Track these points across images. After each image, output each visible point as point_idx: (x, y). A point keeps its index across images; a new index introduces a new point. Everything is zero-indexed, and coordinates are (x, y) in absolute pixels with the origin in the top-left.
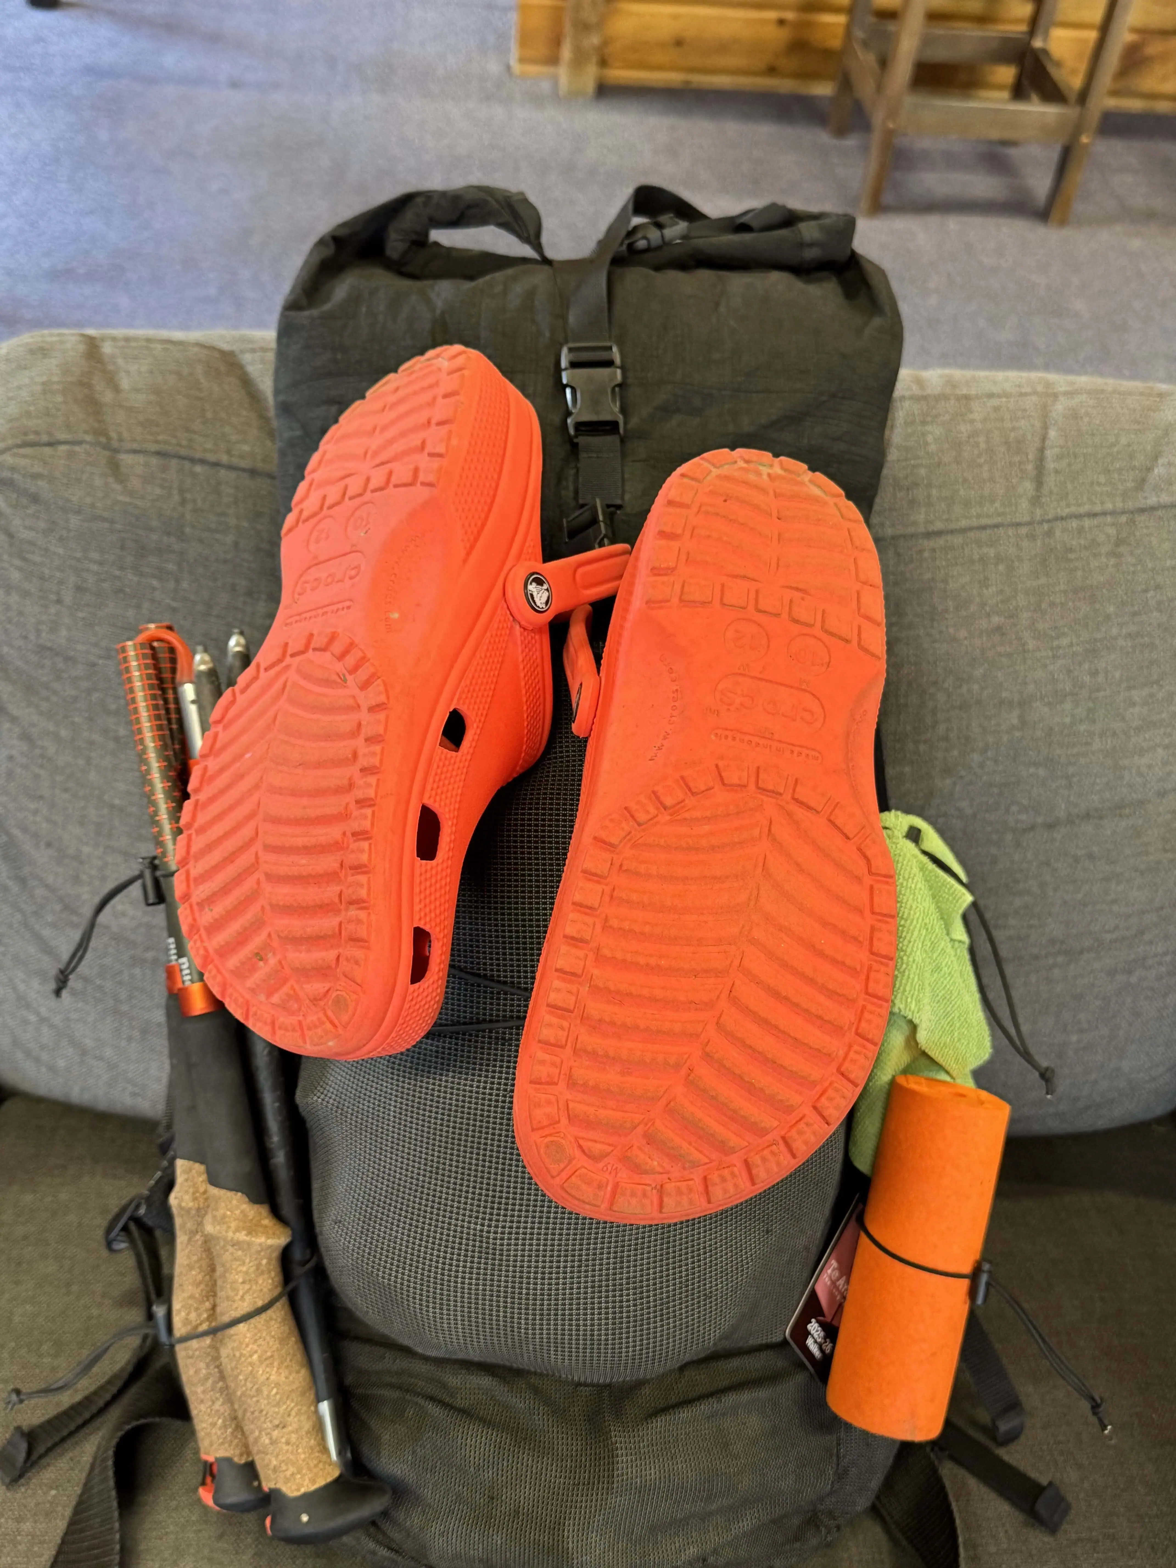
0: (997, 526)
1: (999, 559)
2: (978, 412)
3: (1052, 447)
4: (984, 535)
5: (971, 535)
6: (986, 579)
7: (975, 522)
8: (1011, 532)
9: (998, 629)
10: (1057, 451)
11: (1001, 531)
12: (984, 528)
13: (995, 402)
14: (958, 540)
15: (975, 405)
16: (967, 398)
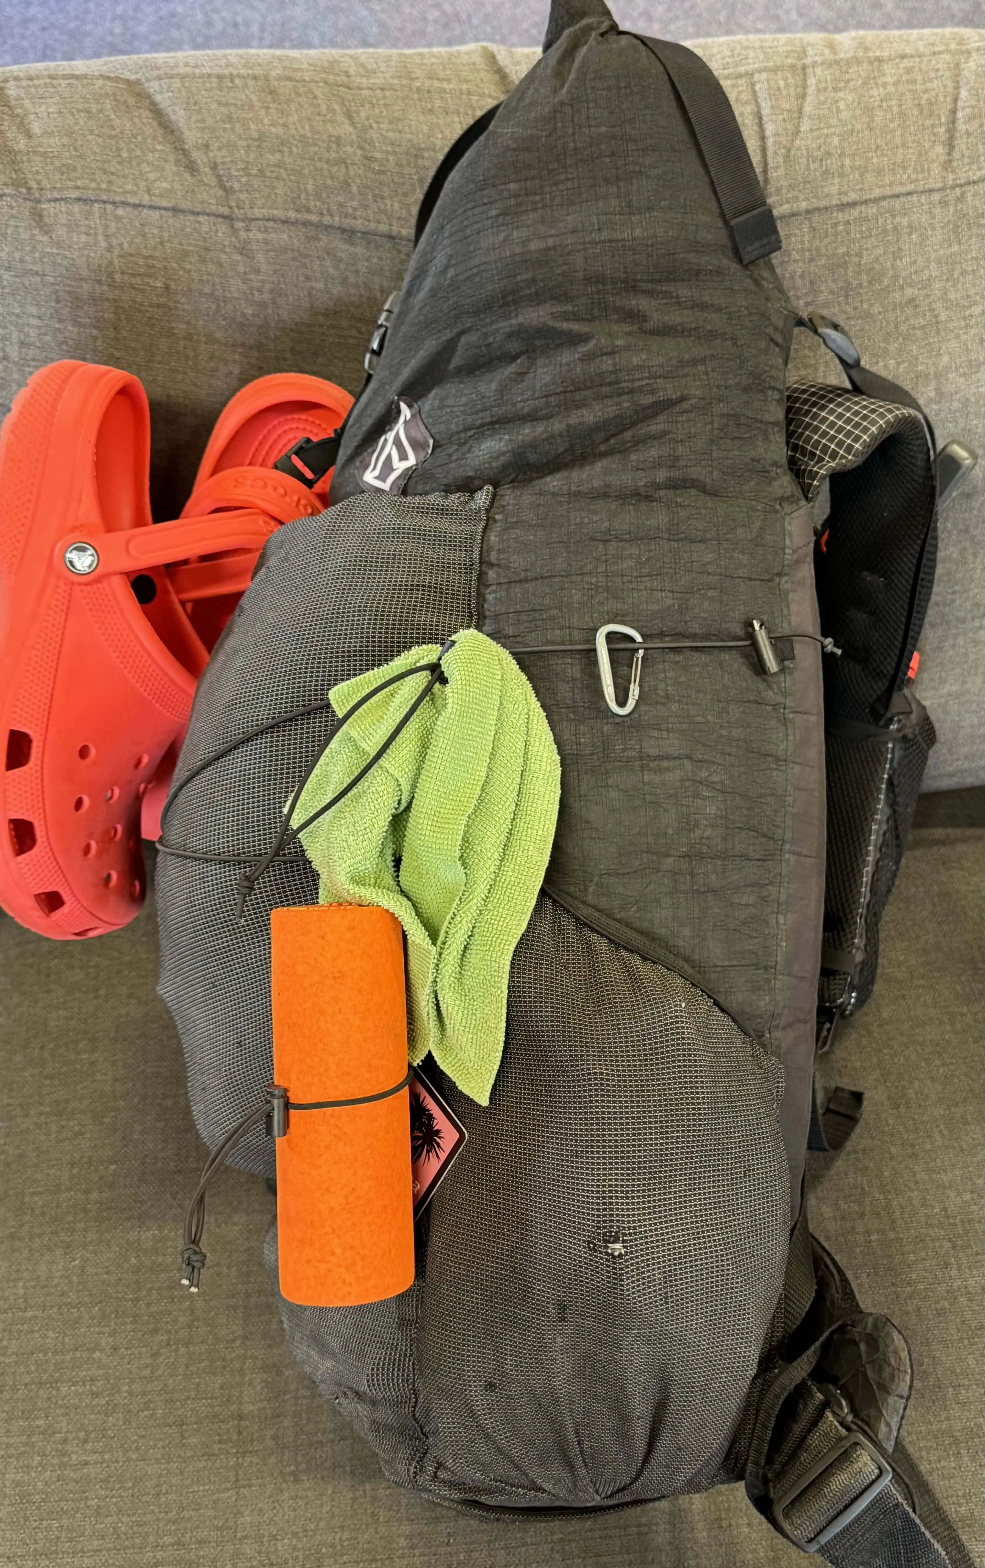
0: (910, 194)
1: (912, 229)
2: (890, 74)
3: (963, 108)
4: (897, 204)
5: (884, 203)
6: (900, 249)
7: (888, 192)
8: (923, 198)
9: (912, 300)
10: (968, 111)
11: (915, 198)
12: (897, 196)
13: (907, 63)
14: (872, 210)
15: (887, 68)
16: (879, 60)
